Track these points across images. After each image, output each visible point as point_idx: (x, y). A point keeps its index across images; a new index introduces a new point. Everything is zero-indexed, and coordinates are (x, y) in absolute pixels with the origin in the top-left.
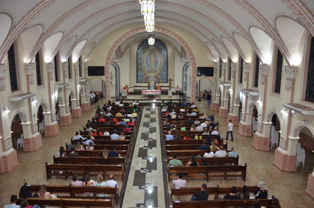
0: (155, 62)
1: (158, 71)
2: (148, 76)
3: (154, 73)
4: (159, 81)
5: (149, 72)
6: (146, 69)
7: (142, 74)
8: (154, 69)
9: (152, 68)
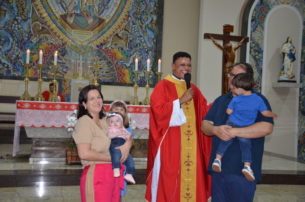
2: (57, 42)
3: (94, 29)
4: (115, 76)
5: (64, 22)
6: (48, 8)
7: (25, 32)
8: (95, 12)
9: (84, 7)
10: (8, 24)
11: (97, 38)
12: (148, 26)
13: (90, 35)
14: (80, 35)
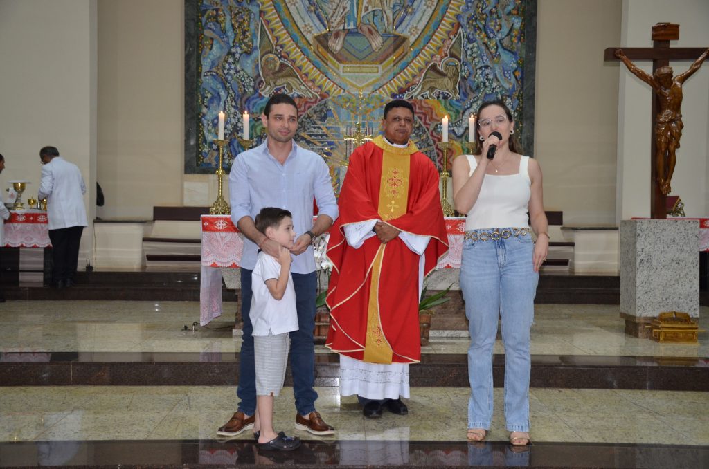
2: (311, 92)
3: (385, 59)
4: (432, 155)
5: (323, 50)
6: (290, 24)
7: (248, 77)
8: (386, 22)
9: (363, 14)
10: (216, 64)
11: (392, 77)
12: (501, 44)
13: (378, 72)
14: (357, 74)
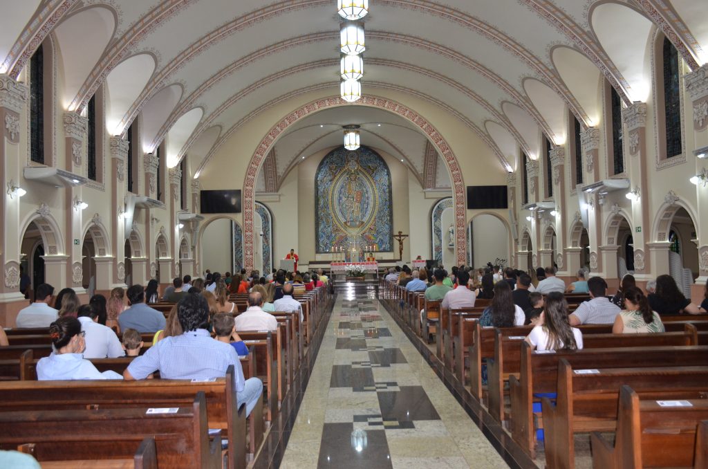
0: (360, 202)
1: (369, 221)
3: (360, 227)
5: (346, 225)
6: (338, 220)
7: (329, 232)
10: (322, 229)
11: (361, 231)
12: (385, 223)
13: (358, 230)
14: (353, 230)
